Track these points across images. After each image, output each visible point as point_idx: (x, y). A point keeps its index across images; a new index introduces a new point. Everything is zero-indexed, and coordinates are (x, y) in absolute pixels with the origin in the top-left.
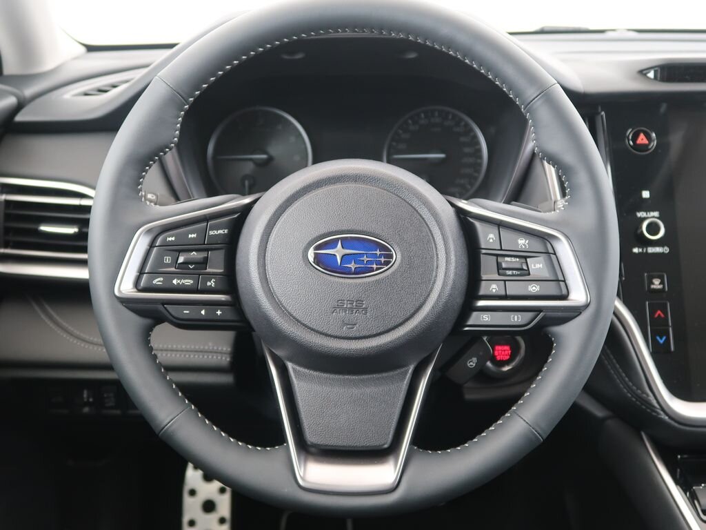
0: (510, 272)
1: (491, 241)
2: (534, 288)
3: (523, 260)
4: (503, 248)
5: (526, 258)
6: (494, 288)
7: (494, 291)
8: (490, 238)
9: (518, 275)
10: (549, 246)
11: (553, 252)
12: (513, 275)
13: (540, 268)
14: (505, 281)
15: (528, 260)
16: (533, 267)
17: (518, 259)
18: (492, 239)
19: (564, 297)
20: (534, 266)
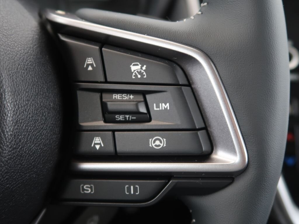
0: (121, 118)
1: (90, 68)
2: (158, 143)
3: (140, 98)
4: (109, 80)
5: (144, 93)
6: (97, 143)
7: (98, 147)
8: (88, 65)
9: (133, 122)
10: (179, 73)
11: (186, 82)
12: (125, 122)
13: (166, 109)
14: (114, 131)
15: (148, 97)
16: (155, 109)
17: (132, 97)
18: (92, 65)
19: (205, 157)
20: (158, 107)
